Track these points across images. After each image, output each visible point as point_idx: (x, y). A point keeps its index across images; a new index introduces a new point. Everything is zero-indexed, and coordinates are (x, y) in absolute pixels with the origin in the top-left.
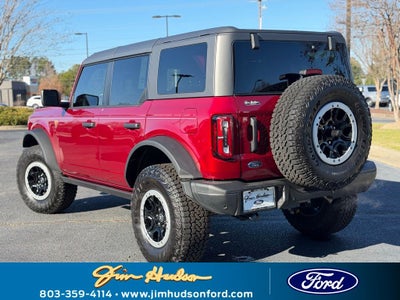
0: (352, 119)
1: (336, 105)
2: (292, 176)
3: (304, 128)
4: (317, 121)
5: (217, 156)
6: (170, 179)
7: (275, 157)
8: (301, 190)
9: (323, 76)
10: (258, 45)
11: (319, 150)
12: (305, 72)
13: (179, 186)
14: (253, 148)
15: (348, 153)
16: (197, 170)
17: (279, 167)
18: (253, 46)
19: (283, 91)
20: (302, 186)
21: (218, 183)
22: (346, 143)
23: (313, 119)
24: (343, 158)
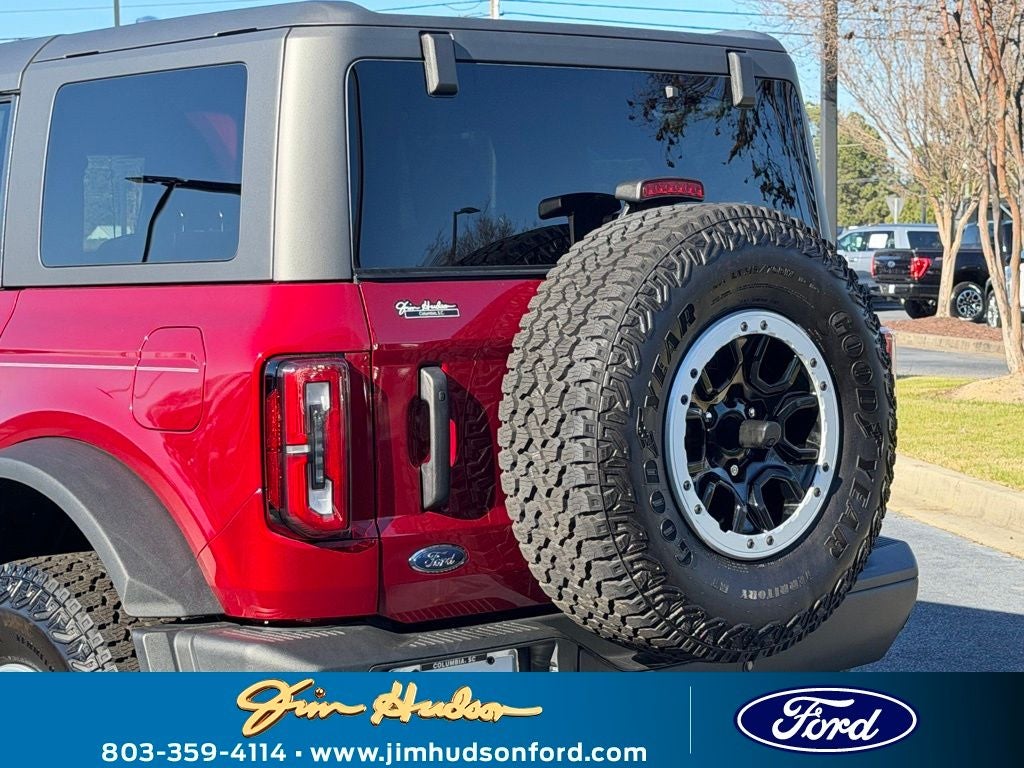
0: (819, 376)
1: (757, 321)
2: (585, 604)
3: (630, 414)
4: (684, 385)
5: (284, 526)
6: (87, 621)
7: (519, 530)
8: (626, 659)
9: (707, 209)
10: (453, 80)
11: (690, 500)
12: (634, 191)
13: (122, 649)
14: (430, 492)
15: (804, 511)
16: (200, 580)
17: (537, 570)
18: (433, 83)
19: (552, 261)
20: (628, 645)
21: (285, 634)
22: (796, 474)
23: (667, 377)
24: (785, 533)
